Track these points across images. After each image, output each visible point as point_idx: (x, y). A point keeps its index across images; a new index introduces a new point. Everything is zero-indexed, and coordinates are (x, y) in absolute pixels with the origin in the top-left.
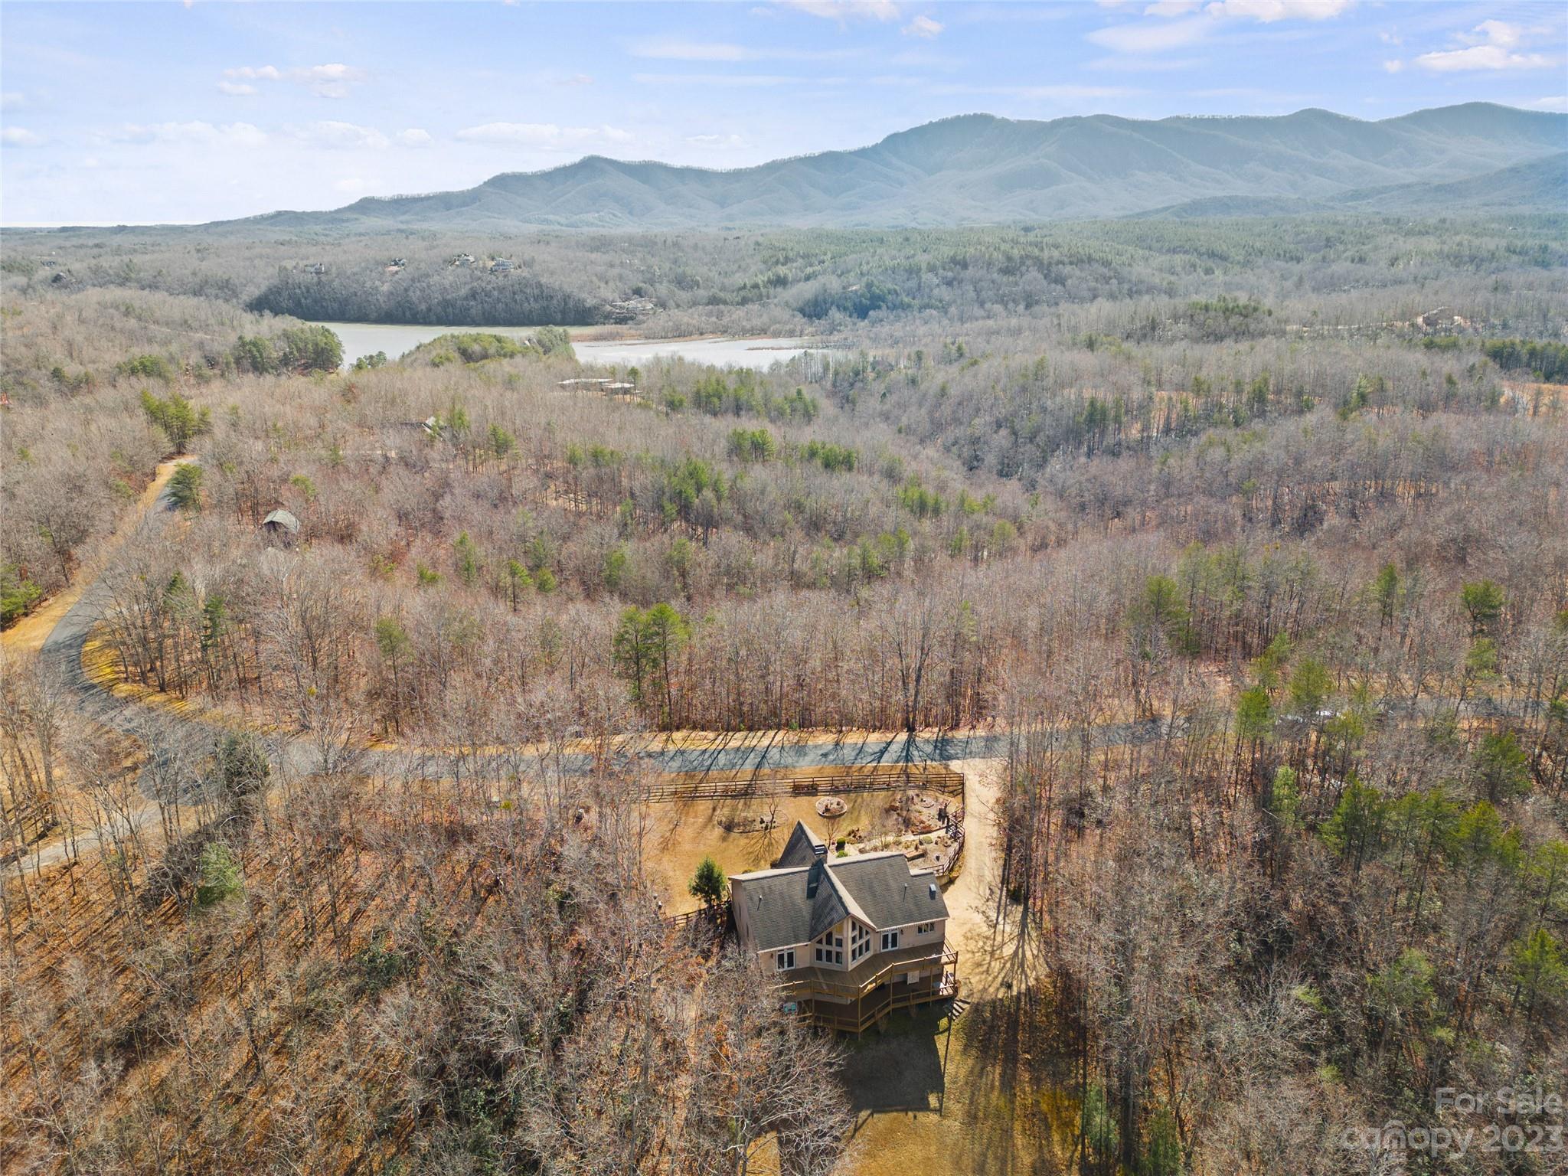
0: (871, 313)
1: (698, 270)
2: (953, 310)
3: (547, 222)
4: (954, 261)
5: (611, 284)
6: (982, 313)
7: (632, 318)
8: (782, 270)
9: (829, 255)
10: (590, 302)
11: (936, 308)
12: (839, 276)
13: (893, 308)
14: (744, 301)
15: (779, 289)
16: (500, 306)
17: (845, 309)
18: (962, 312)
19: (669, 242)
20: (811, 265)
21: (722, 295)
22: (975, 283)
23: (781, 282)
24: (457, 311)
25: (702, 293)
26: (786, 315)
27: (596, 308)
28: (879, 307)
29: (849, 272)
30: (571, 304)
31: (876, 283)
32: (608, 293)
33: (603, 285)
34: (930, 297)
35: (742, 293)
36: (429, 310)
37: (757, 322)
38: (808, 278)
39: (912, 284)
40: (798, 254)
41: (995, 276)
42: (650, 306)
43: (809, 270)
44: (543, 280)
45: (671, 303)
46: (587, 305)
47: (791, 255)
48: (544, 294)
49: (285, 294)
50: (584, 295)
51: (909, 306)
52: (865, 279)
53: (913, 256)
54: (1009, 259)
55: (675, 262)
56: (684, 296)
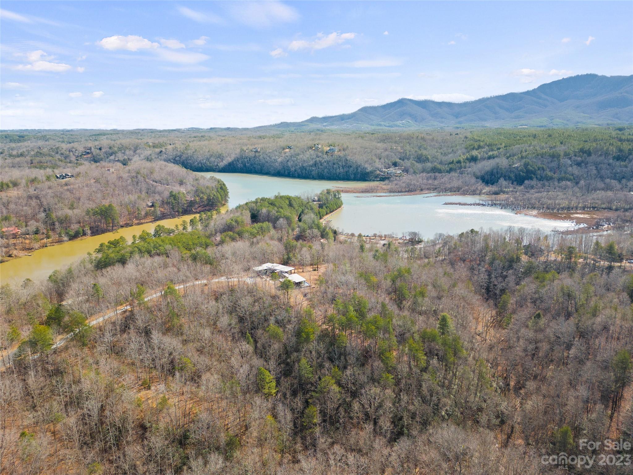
0: (526, 182)
1: (429, 152)
2: (582, 182)
3: (380, 125)
4: (582, 151)
5: (382, 160)
6: (602, 185)
7: (388, 178)
8: (475, 153)
9: (503, 145)
10: (369, 169)
11: (569, 180)
12: (508, 158)
13: (541, 179)
14: (451, 170)
15: (472, 164)
16: (326, 170)
17: (510, 178)
18: (589, 184)
19: (420, 137)
20: (492, 150)
21: (439, 166)
22: (596, 164)
23: (474, 159)
24: (307, 172)
25: (429, 165)
26: (473, 180)
27: (371, 172)
28: (531, 179)
29: (514, 155)
30: (359, 170)
31: (531, 163)
32: (378, 164)
33: (377, 160)
34: (565, 173)
35: (450, 166)
36: (295, 171)
37: (456, 183)
38: (489, 158)
39: (554, 164)
40: (486, 144)
41: (611, 161)
42: (399, 172)
43: (491, 153)
44: (349, 158)
45: (411, 170)
46: (367, 171)
47: (482, 144)
48: (347, 165)
49: (240, 162)
50: (366, 166)
51: (551, 178)
52: (524, 161)
53: (555, 147)
54: (621, 150)
55: (420, 148)
56: (419, 166)
